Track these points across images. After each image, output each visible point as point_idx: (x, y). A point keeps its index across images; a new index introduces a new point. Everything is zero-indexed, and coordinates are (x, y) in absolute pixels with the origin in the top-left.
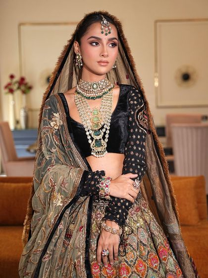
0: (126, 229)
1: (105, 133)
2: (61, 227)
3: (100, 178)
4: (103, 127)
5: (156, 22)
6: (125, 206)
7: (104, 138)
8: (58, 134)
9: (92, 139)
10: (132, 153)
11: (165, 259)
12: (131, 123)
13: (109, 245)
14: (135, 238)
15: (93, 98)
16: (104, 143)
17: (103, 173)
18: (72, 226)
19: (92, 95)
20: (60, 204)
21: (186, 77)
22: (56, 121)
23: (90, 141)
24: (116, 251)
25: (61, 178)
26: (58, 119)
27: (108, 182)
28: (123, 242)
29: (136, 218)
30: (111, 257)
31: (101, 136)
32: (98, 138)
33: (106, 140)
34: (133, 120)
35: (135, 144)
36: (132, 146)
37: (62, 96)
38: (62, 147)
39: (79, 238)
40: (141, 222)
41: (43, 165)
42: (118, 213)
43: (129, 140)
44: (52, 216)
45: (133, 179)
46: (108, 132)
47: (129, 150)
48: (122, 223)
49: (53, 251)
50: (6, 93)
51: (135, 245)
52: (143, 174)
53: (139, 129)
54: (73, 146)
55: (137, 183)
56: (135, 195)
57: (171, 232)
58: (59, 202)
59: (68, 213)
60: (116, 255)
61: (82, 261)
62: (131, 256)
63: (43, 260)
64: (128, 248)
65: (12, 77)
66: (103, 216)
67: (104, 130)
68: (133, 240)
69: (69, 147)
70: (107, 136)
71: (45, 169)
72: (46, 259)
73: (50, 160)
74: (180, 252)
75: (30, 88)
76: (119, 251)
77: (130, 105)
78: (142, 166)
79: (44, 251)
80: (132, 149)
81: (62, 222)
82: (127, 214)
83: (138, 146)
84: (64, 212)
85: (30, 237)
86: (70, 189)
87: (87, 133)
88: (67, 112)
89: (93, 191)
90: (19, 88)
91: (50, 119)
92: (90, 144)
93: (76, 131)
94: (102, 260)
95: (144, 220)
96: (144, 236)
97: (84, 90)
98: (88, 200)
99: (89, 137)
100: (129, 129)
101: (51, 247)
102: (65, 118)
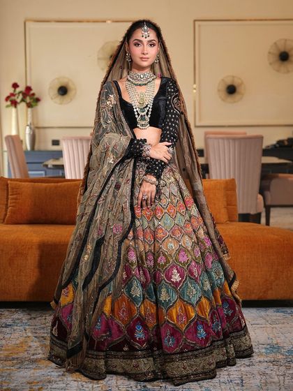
0: (161, 182)
1: (148, 111)
2: (112, 178)
3: (143, 143)
4: (147, 106)
5: (195, 21)
6: (161, 165)
7: (147, 114)
8: (113, 111)
9: (138, 114)
10: (168, 127)
11: (190, 207)
12: (168, 105)
13: (148, 192)
14: (168, 190)
15: (140, 85)
16: (147, 118)
17: (145, 140)
18: (120, 180)
19: (140, 83)
20: (111, 161)
21: (231, 90)
22: (111, 101)
23: (137, 116)
24: (153, 197)
25: (113, 143)
26: (113, 99)
27: (149, 147)
28: (158, 191)
29: (168, 176)
30: (149, 202)
31: (145, 113)
32: (143, 114)
33: (149, 116)
34: (170, 104)
35: (170, 121)
36: (168, 122)
37: (116, 83)
38: (115, 121)
39: (126, 189)
40: (172, 179)
41: (101, 132)
42: (156, 169)
43: (166, 118)
44: (106, 169)
45: (168, 146)
46: (150, 110)
47: (166, 125)
48: (158, 177)
49: (106, 197)
50: (7, 106)
51: (167, 194)
52: (175, 144)
53: (174, 110)
54: (123, 120)
55: (171, 149)
56: (169, 158)
57: (196, 189)
58: (111, 160)
59: (118, 168)
60: (153, 200)
61: (128, 205)
62: (164, 201)
63: (98, 202)
64: (162, 195)
65: (15, 86)
66: (144, 173)
67: (148, 108)
68: (166, 191)
69: (121, 121)
70: (150, 113)
71: (102, 136)
72: (101, 202)
73: (106, 129)
74: (202, 205)
75: (38, 100)
76: (155, 198)
77: (168, 92)
78: (175, 137)
79: (99, 196)
80: (168, 125)
81: (113, 175)
82: (162, 171)
83: (172, 123)
84: (115, 167)
85: (86, 189)
86: (120, 150)
87: (135, 110)
88: (120, 95)
89: (137, 153)
90: (23, 100)
91: (107, 99)
92: (136, 119)
93: (127, 109)
94: (141, 203)
95: (175, 178)
96: (175, 190)
97: (133, 79)
98: (133, 161)
99: (136, 113)
100: (166, 110)
101: (104, 194)
102: (118, 99)
